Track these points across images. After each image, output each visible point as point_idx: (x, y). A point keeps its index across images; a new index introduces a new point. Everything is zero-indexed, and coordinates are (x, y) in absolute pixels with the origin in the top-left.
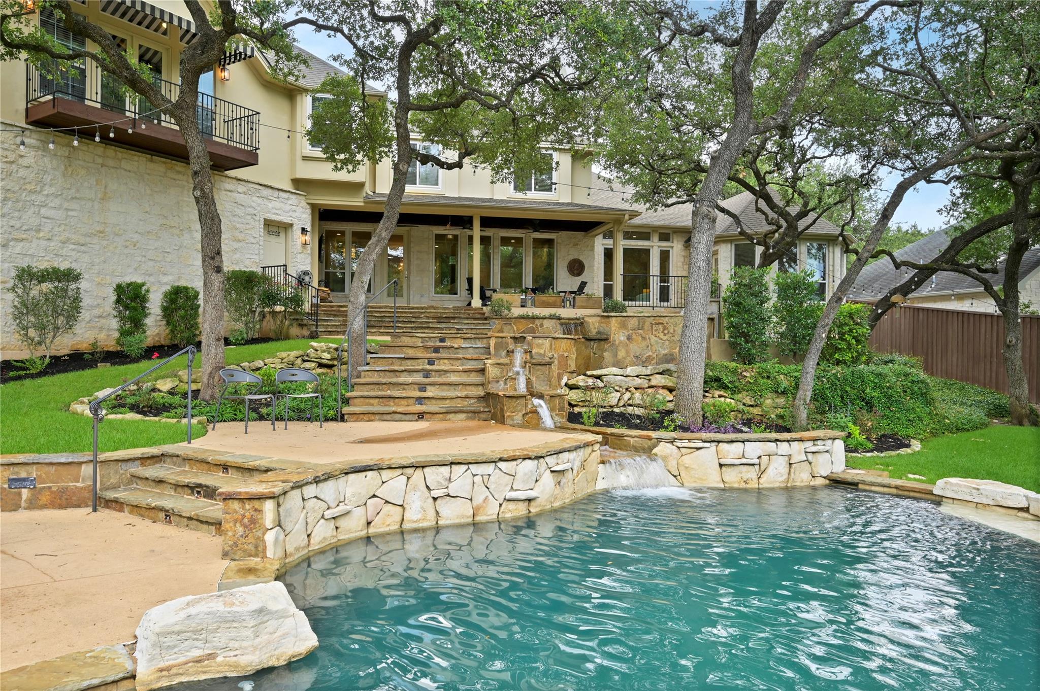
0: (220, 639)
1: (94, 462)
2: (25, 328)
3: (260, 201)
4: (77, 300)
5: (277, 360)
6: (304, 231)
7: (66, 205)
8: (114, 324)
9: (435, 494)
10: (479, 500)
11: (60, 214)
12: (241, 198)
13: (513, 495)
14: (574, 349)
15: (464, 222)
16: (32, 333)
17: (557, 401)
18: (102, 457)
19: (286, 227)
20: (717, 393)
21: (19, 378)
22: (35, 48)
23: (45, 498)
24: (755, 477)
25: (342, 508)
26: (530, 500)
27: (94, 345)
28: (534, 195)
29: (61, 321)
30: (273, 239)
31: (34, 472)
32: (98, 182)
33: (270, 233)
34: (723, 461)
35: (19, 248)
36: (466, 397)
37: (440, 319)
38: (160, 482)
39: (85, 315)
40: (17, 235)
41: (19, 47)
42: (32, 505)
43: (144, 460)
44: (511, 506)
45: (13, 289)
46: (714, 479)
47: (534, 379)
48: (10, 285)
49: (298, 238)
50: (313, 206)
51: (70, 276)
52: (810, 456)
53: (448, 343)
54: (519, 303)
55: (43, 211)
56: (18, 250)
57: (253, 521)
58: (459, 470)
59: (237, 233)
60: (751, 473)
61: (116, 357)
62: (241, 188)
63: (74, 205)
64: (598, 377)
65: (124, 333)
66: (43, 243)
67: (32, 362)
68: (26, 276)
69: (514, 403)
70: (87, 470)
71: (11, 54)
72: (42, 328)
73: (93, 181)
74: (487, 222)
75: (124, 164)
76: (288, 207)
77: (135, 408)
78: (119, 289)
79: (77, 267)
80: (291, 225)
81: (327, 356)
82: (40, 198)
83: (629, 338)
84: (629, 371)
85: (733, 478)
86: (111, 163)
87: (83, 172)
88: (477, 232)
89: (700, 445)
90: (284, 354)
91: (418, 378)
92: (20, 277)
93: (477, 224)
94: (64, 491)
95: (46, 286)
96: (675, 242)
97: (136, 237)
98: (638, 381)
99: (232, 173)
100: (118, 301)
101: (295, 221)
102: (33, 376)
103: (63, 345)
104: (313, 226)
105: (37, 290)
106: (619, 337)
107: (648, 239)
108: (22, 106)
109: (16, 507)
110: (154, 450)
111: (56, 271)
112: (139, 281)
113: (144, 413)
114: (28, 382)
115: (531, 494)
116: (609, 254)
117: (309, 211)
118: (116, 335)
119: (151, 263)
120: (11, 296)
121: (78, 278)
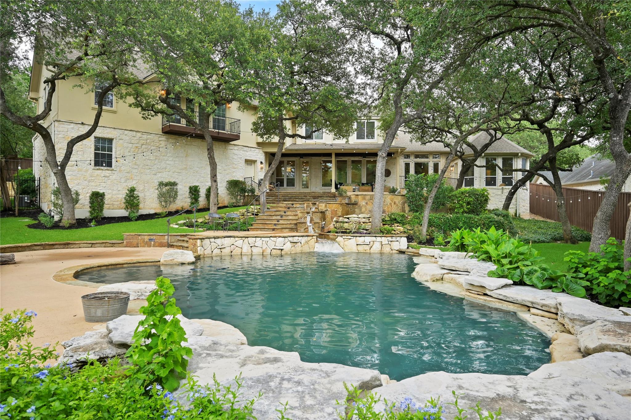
0: (175, 256)
1: (168, 235)
2: (161, 202)
3: (243, 152)
4: (176, 192)
5: (238, 212)
6: (261, 163)
7: (174, 159)
8: (189, 200)
9: (251, 245)
10: (264, 248)
11: (172, 163)
12: (236, 152)
13: (275, 247)
14: (341, 208)
15: (330, 155)
16: (163, 203)
17: (317, 225)
18: (170, 234)
19: (254, 162)
20: (396, 225)
21: (158, 218)
22: (162, 112)
23: (157, 244)
24: (369, 249)
25: (223, 246)
26: (282, 250)
27: (182, 208)
28: (366, 141)
29: (172, 199)
30: (249, 167)
31: (154, 237)
32: (184, 150)
33: (248, 164)
34: (358, 243)
35: (159, 175)
36: (291, 224)
37: (315, 197)
38: (184, 241)
39: (179, 197)
40: (159, 171)
41: (158, 113)
42: (154, 246)
43: (181, 236)
44: (275, 251)
45: (157, 189)
46: (354, 249)
47: (314, 217)
48: (157, 188)
49: (259, 165)
50: (266, 153)
51: (174, 184)
52: (390, 242)
53: (294, 206)
54: (352, 190)
55: (167, 162)
56: (159, 176)
57: (195, 244)
58: (258, 239)
59: (234, 165)
60: (367, 248)
61: (189, 212)
62: (236, 148)
63: (177, 159)
64: (348, 218)
65: (192, 203)
66: (167, 173)
67: (162, 213)
68: (161, 184)
69: (301, 225)
70: (166, 237)
71: (156, 115)
72: (166, 202)
73: (183, 150)
74: (337, 155)
75: (193, 143)
76: (255, 154)
77: (187, 226)
78: (191, 188)
79: (177, 181)
80: (256, 161)
81: (256, 211)
82: (166, 158)
83: (367, 203)
84: (360, 216)
85: (361, 248)
86: (189, 143)
87: (180, 148)
88: (333, 159)
89: (350, 237)
90: (241, 210)
91: (279, 218)
92: (159, 185)
93: (333, 156)
94: (161, 242)
95: (167, 188)
96: (441, 158)
97: (198, 169)
98: (364, 220)
99: (231, 143)
100: (190, 192)
101: (257, 159)
102: (162, 217)
103: (173, 207)
104: (266, 160)
105: (165, 189)
106: (362, 203)
107: (427, 158)
108: (161, 127)
109: (150, 246)
110: (184, 234)
111: (170, 182)
112: (197, 185)
113: (189, 227)
114: (160, 219)
115: (282, 248)
116: (407, 166)
117: (264, 155)
118: (190, 204)
119: (202, 178)
120: (157, 191)
121: (176, 184)
